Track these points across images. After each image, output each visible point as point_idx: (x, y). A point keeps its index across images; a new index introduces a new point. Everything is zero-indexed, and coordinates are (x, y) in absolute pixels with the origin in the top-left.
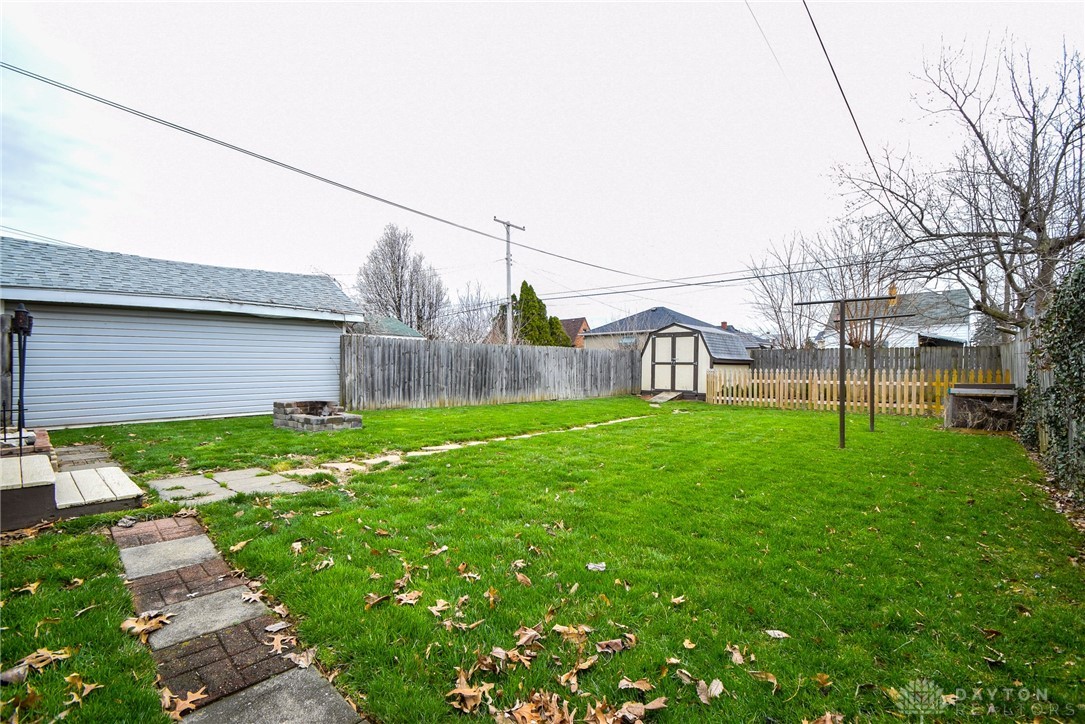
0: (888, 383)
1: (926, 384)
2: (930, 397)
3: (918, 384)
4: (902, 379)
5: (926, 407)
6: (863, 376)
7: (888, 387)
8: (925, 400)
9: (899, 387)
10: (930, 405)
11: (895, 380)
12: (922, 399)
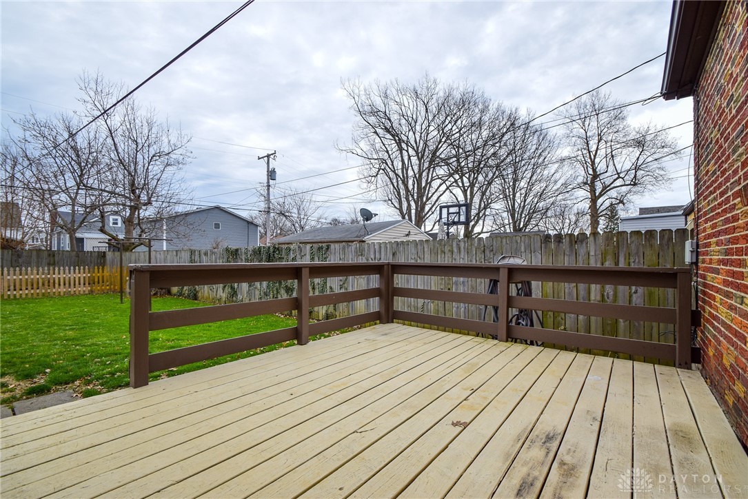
0: (64, 276)
1: (89, 275)
2: (91, 282)
3: (84, 275)
4: (75, 273)
5: (89, 288)
6: (46, 271)
7: (64, 278)
8: (89, 284)
9: (72, 278)
10: (92, 287)
11: (70, 274)
12: (87, 284)
